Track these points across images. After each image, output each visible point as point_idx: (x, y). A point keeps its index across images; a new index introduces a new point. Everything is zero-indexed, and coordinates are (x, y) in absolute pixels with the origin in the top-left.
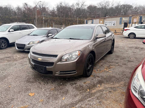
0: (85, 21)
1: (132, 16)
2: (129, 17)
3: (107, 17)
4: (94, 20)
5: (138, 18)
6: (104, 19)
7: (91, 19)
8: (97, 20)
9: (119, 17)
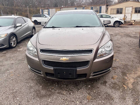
0: (41, 10)
1: (85, 6)
2: (82, 8)
3: (62, 6)
4: (50, 9)
5: (90, 8)
6: (60, 9)
7: (46, 8)
8: (53, 9)
9: (74, 7)
